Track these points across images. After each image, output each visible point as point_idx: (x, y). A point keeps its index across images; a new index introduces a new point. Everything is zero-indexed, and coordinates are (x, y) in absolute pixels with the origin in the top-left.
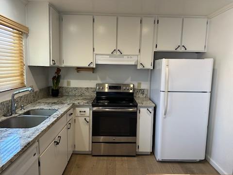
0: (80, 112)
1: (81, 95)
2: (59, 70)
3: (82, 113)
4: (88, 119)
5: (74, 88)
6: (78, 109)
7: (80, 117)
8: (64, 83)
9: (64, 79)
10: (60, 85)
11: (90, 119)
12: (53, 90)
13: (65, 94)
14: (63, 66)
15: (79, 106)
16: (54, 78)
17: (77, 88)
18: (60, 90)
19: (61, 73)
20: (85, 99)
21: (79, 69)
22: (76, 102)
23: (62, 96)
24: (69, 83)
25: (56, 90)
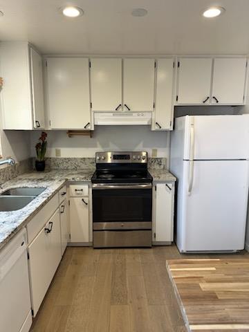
0: (76, 190)
1: (75, 169)
2: (44, 134)
3: (78, 192)
4: (86, 200)
5: (65, 159)
6: (73, 187)
7: (75, 197)
8: (51, 153)
9: (51, 147)
10: (46, 156)
11: (89, 200)
12: (37, 162)
13: (53, 168)
14: (50, 129)
15: (74, 183)
16: (38, 146)
17: (69, 159)
18: (47, 162)
19: (47, 139)
20: (82, 173)
21: (71, 133)
22: (70, 178)
23: (50, 171)
24: (58, 152)
25: (41, 162)
